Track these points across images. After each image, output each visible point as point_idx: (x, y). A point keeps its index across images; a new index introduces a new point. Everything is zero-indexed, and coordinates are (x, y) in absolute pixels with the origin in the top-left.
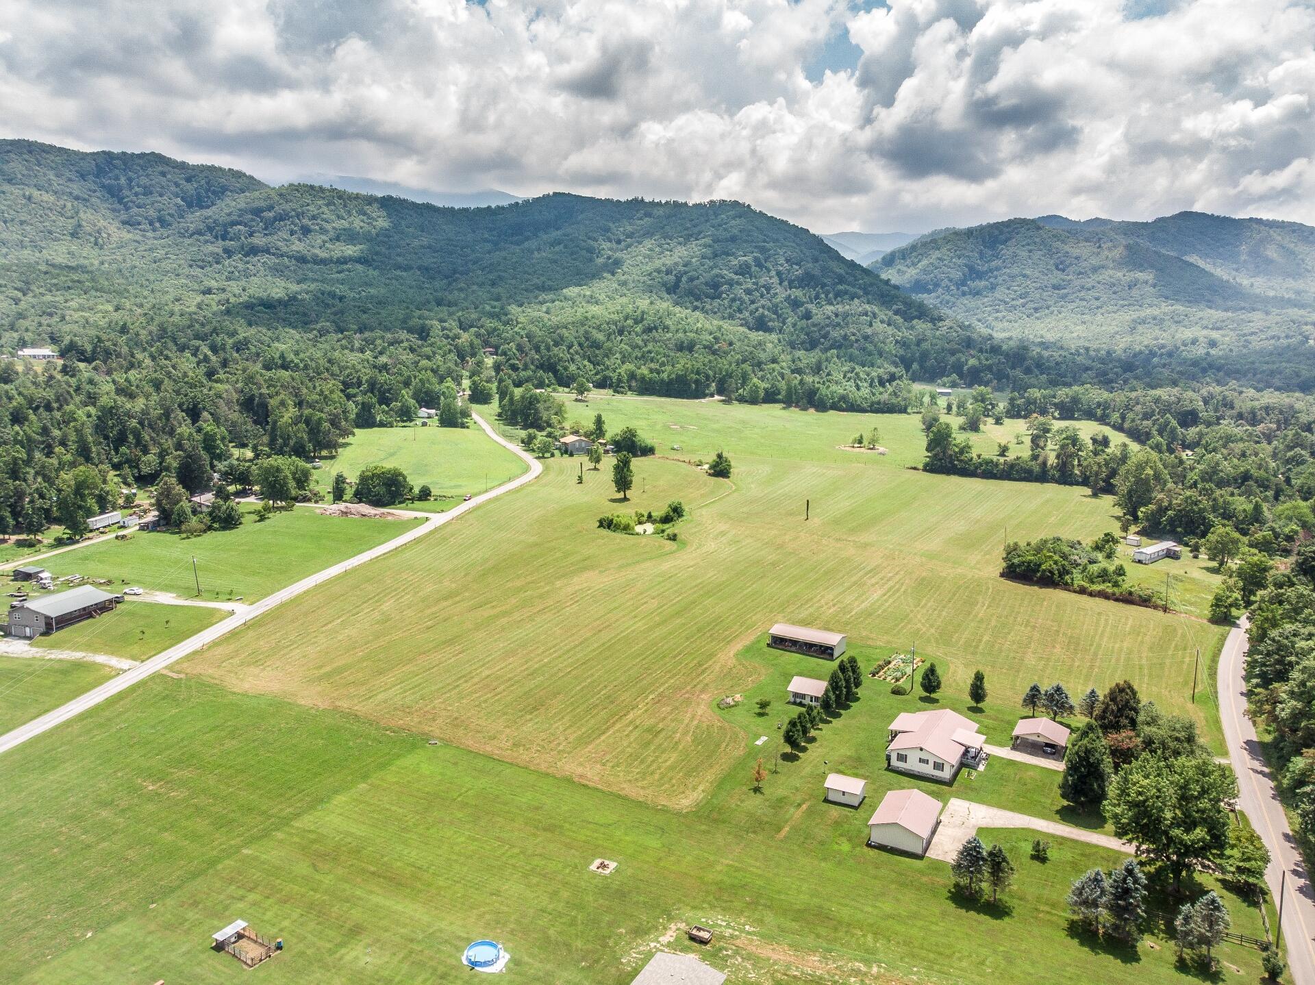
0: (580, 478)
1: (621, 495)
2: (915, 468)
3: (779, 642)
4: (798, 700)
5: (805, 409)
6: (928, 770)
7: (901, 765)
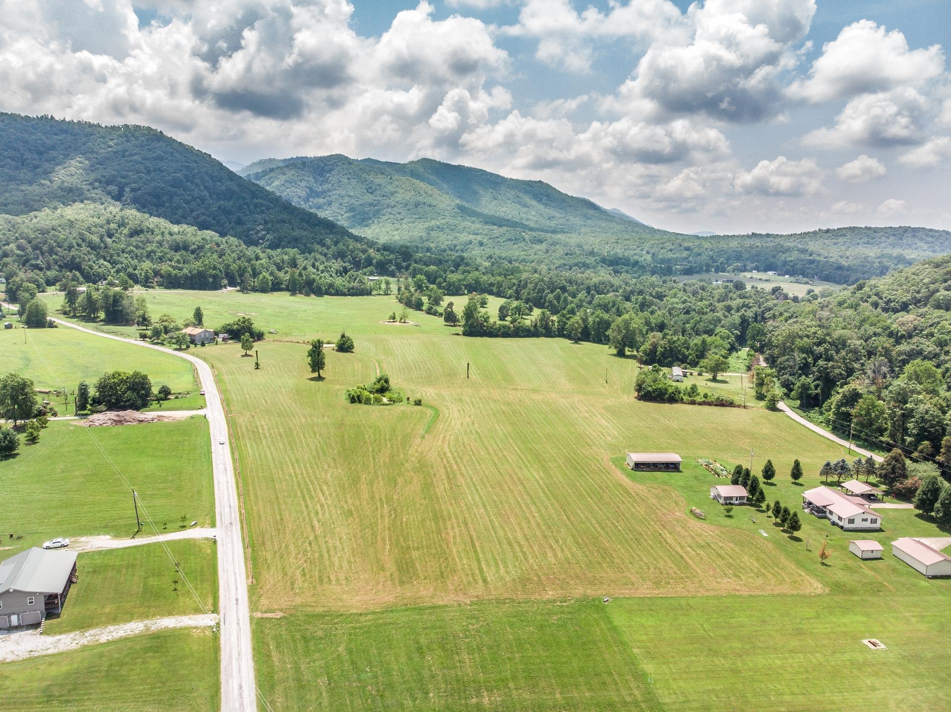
0: (257, 364)
1: (316, 375)
2: (457, 334)
3: (639, 466)
4: (728, 502)
5: (307, 295)
6: (867, 525)
7: (851, 526)
